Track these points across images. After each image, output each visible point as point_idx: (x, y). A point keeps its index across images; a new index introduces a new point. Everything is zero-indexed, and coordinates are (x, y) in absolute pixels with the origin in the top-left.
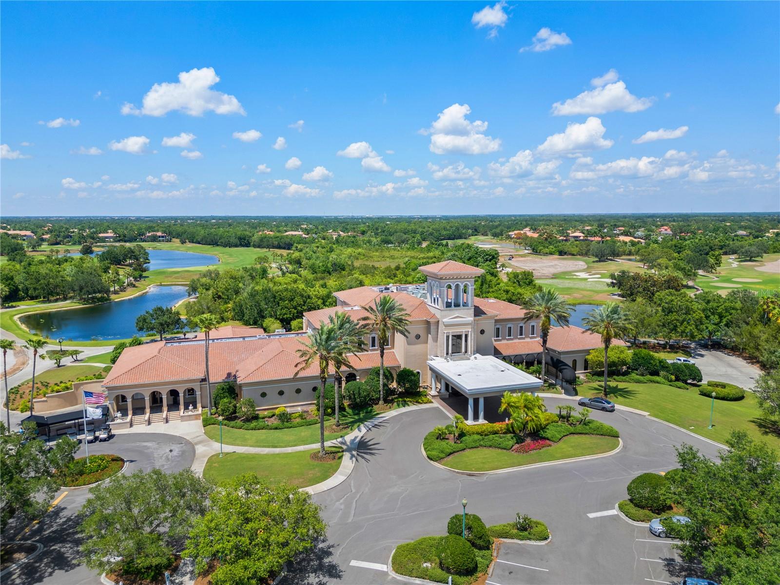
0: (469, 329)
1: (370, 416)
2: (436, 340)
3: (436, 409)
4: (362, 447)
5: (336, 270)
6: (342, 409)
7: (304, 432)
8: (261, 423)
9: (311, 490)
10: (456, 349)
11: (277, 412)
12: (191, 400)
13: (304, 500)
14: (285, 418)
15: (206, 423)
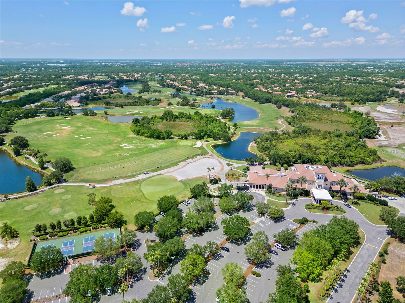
0: (323, 184)
1: (297, 198)
2: (314, 185)
3: (311, 199)
4: (293, 204)
5: (303, 133)
6: (291, 195)
7: (283, 198)
8: (276, 195)
9: (283, 209)
10: (319, 188)
11: (279, 193)
12: (263, 188)
13: (282, 210)
14: (280, 195)
15: (266, 193)
